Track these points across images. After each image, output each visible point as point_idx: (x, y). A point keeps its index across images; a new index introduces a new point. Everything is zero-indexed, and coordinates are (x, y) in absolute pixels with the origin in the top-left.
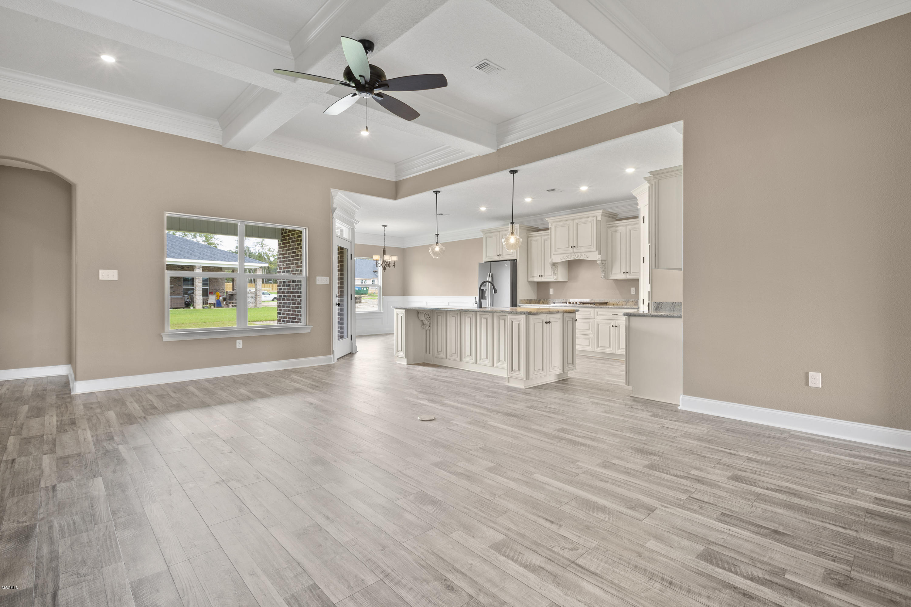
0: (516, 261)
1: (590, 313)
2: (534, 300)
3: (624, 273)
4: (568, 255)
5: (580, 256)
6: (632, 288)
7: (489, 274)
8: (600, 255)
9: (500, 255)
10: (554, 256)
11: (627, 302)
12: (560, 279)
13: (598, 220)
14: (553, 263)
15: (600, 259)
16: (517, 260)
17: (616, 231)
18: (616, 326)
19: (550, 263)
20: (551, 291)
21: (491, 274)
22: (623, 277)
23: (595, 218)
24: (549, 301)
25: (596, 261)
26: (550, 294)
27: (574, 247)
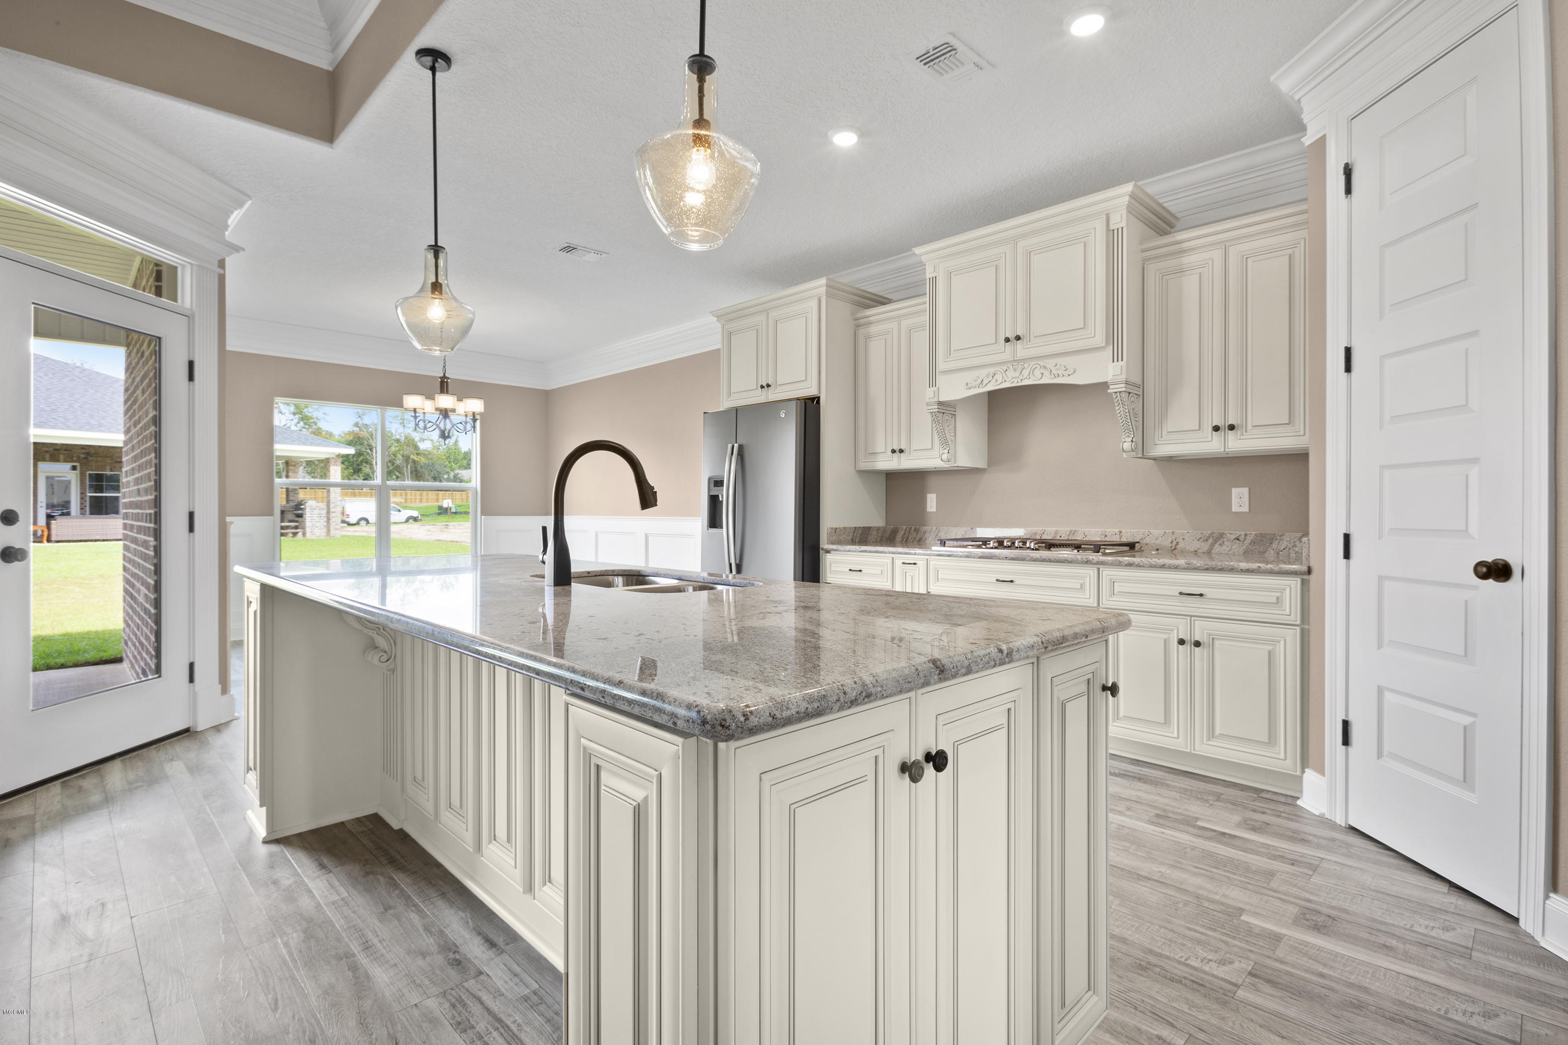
0: (818, 402)
1: (1082, 587)
2: (878, 529)
3: (1216, 429)
4: (991, 370)
5: (1037, 373)
6: (1235, 491)
7: (730, 446)
8: (1120, 363)
9: (768, 386)
10: (940, 379)
11: (1215, 542)
12: (964, 460)
13: (1112, 227)
14: (940, 403)
15: (1123, 377)
16: (819, 398)
17: (1180, 271)
18: (1197, 644)
19: (928, 404)
20: (932, 502)
21: (736, 446)
22: (1213, 445)
23: (1100, 225)
24: (925, 532)
25: (1105, 385)
26: (929, 510)
27: (1018, 338)
